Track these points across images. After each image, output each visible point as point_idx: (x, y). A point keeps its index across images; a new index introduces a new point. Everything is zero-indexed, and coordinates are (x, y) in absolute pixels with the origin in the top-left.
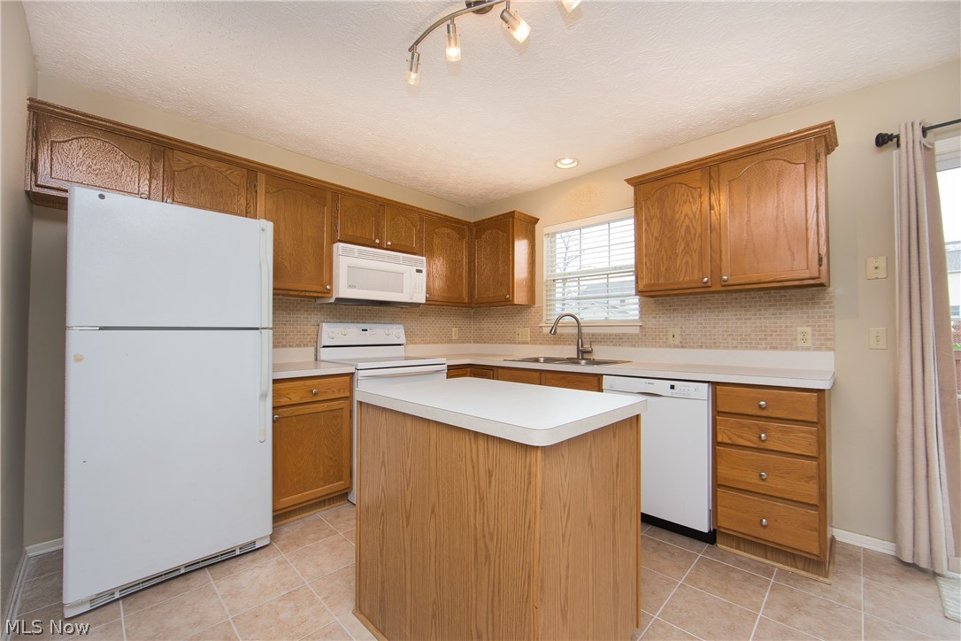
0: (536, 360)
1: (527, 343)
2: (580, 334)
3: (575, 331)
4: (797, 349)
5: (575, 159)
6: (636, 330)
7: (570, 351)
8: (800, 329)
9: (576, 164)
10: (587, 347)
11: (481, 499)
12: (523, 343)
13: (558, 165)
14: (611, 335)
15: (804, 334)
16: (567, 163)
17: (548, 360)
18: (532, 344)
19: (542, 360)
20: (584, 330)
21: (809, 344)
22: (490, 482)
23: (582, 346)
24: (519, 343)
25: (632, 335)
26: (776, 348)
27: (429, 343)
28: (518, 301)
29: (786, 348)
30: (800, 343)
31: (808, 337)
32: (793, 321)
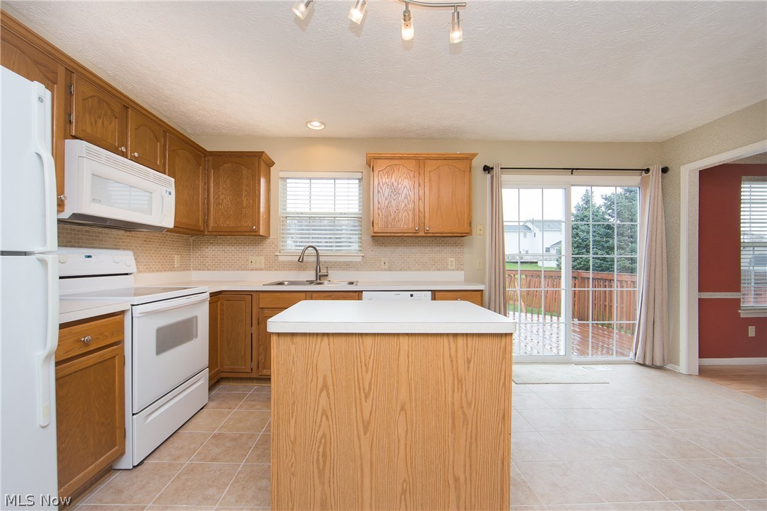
0: (281, 284)
1: (261, 270)
2: (318, 262)
3: (314, 259)
4: (449, 270)
5: (322, 123)
6: (359, 259)
7: (311, 275)
8: (450, 259)
9: (323, 127)
10: (323, 272)
11: (460, 381)
12: (257, 270)
13: (309, 125)
14: (340, 262)
15: (452, 262)
16: (316, 126)
17: (292, 283)
18: (267, 270)
19: (286, 283)
20: (321, 259)
21: (453, 267)
22: (468, 367)
23: (320, 272)
24: (252, 270)
25: (356, 262)
26: (439, 270)
27: (153, 271)
28: (262, 232)
29: (443, 270)
30: (450, 267)
31: (454, 263)
32: (447, 255)
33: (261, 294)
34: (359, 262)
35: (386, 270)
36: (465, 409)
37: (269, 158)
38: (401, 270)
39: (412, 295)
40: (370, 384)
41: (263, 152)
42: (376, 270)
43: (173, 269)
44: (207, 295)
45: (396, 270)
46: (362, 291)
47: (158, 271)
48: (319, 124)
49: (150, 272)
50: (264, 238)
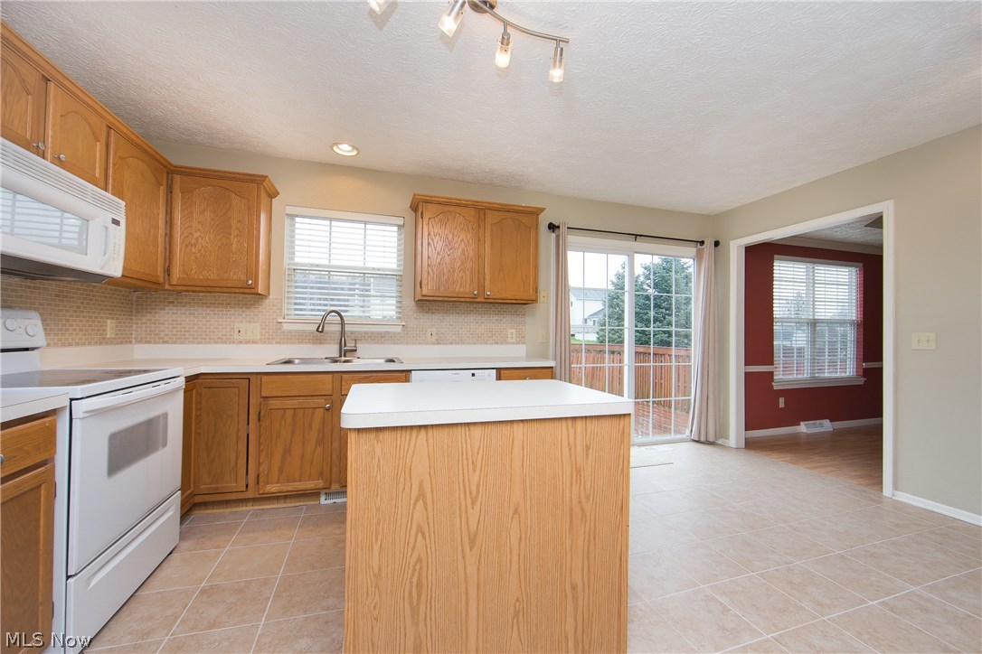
0: (289, 362)
1: (255, 342)
2: (343, 332)
3: (338, 328)
4: (508, 343)
5: (354, 147)
6: (399, 329)
7: (333, 350)
8: (510, 331)
9: (355, 153)
10: (350, 345)
12: (247, 342)
13: (335, 148)
14: (372, 333)
15: (512, 334)
16: (345, 150)
17: (304, 361)
18: (265, 343)
19: (297, 361)
20: (347, 328)
21: (514, 341)
23: (345, 346)
24: (241, 342)
25: (394, 333)
26: (497, 343)
27: (70, 345)
28: (261, 290)
29: (502, 343)
30: (510, 340)
31: (514, 336)
32: (506, 325)
33: (264, 378)
34: (399, 333)
35: (432, 343)
36: (583, 503)
37: (273, 185)
38: (452, 343)
39: (473, 375)
40: (478, 486)
41: (266, 177)
42: (420, 343)
43: (103, 341)
44: (181, 382)
45: (446, 344)
46: (410, 371)
47: (78, 344)
48: (351, 148)
49: (64, 345)
50: (260, 297)
